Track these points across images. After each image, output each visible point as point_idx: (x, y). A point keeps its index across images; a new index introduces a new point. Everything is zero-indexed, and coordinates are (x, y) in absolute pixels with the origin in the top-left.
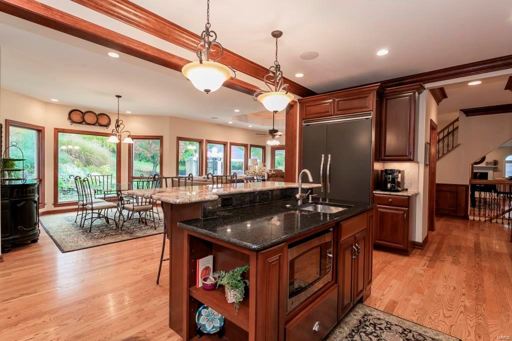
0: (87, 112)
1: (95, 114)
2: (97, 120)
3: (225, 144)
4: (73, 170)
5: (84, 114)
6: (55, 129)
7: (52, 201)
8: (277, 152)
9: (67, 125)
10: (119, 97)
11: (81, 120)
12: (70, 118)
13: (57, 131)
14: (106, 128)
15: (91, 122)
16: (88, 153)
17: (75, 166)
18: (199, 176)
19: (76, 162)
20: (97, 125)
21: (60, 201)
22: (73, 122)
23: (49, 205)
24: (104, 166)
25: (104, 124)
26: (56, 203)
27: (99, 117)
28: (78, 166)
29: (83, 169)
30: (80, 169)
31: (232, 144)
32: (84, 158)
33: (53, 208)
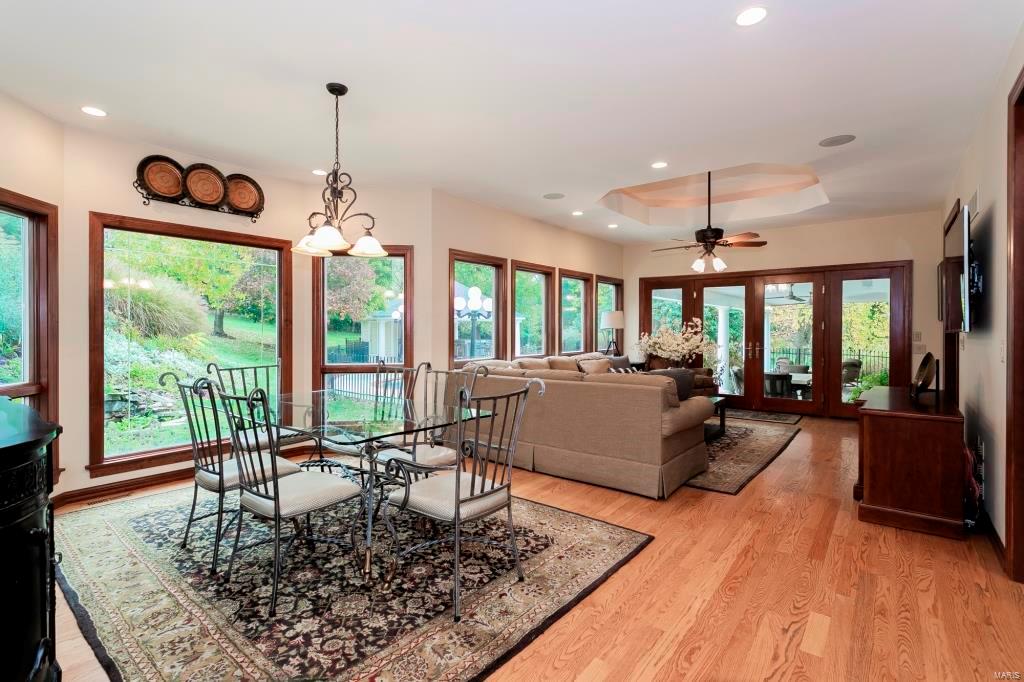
0: (194, 167)
1: (218, 173)
2: (226, 195)
3: (548, 273)
4: (117, 346)
5: (186, 172)
6: (94, 215)
7: (84, 458)
8: (657, 295)
9: (133, 204)
10: (337, 90)
11: (176, 192)
12: (142, 181)
13: (103, 222)
14: (249, 219)
15: (207, 200)
16: (154, 306)
17: (122, 336)
18: (498, 358)
19: (123, 328)
20: (226, 208)
21: (111, 451)
22: (153, 195)
23: (73, 474)
24: (192, 335)
25: (244, 206)
26: (96, 466)
27: (232, 186)
28: (130, 337)
29: (141, 344)
30: (134, 343)
31: (565, 273)
32: (143, 317)
33: (86, 482)
